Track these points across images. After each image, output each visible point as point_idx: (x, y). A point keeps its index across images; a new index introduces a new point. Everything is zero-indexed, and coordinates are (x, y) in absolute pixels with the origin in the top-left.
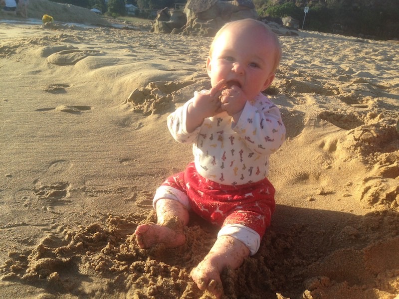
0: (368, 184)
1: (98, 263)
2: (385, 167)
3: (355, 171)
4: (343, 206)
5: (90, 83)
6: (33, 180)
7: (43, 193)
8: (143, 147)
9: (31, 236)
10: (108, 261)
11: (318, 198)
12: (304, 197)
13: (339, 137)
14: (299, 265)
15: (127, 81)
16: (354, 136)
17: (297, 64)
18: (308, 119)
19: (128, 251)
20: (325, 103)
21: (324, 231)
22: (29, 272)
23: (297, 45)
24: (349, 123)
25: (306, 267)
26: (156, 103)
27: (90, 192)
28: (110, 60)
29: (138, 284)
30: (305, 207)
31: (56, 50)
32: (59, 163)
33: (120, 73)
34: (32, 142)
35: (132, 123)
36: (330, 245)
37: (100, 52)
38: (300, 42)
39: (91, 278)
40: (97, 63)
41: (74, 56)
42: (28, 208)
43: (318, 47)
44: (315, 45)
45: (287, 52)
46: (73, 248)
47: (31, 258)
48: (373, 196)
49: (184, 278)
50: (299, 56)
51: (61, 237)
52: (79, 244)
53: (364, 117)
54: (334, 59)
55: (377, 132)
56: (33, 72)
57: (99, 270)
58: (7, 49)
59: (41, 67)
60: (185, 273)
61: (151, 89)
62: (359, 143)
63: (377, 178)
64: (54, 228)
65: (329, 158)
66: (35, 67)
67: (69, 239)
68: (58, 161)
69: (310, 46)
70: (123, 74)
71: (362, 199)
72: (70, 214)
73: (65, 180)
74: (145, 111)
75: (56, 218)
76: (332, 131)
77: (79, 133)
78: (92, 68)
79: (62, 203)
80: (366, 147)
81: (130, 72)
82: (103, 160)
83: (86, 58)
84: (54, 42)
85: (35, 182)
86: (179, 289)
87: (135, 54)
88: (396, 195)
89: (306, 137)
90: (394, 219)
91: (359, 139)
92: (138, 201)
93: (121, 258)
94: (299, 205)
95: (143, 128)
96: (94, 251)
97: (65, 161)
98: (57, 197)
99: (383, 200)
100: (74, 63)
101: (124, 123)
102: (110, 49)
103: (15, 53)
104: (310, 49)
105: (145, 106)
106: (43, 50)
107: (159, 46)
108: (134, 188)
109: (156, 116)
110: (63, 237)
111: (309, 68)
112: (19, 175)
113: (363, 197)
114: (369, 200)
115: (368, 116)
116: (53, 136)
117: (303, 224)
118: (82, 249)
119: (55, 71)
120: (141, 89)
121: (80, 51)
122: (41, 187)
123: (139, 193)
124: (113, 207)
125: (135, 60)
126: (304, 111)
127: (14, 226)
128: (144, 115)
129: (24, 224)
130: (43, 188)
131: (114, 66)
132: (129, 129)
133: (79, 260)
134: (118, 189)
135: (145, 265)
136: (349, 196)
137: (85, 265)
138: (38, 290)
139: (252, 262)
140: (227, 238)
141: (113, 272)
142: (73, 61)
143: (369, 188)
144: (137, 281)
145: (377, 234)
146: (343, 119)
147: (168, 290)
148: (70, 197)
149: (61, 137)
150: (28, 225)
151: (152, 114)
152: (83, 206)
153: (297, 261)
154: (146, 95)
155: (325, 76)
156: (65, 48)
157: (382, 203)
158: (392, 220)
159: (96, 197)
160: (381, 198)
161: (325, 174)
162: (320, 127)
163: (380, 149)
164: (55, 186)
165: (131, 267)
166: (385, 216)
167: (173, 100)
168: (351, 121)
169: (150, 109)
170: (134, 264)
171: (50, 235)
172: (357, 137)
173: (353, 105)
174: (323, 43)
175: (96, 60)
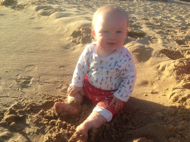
0: (174, 91)
1: (35, 119)
2: (185, 83)
3: (171, 83)
4: (160, 101)
5: (55, 26)
6: (16, 75)
7: (19, 81)
8: (72, 60)
9: (9, 103)
10: (40, 118)
11: (150, 95)
12: (143, 94)
13: (167, 64)
14: (130, 129)
15: (72, 26)
16: (175, 64)
17: (163, 18)
18: (154, 52)
19: (50, 114)
20: (167, 43)
21: (147, 113)
22: (3, 121)
23: (166, 7)
24: (176, 56)
25: (134, 130)
26: (83, 38)
27: (41, 82)
28: (66, 14)
29: (51, 131)
30: (142, 99)
31: (42, 8)
32: (31, 66)
33: (69, 21)
34: (21, 55)
35: (70, 47)
36: (148, 120)
37: (63, 10)
38: (168, 5)
39: (30, 126)
40: (60, 15)
41: (50, 11)
42: (11, 88)
43: (177, 9)
44: (176, 8)
45: (160, 11)
46: (26, 111)
47: (6, 114)
48: (175, 98)
49: (72, 130)
50: (165, 14)
51: (22, 104)
52: (29, 108)
53: (184, 53)
54: (183, 16)
55: (187, 63)
56: (31, 18)
57: (34, 122)
58: (20, 6)
59: (35, 16)
60: (74, 128)
61: (82, 30)
62: (177, 68)
63: (179, 88)
64: (20, 99)
65: (160, 74)
66: (32, 16)
67: (25, 105)
68: (31, 65)
69: (173, 8)
70: (71, 22)
71: (170, 98)
72: (29, 93)
73: (31, 75)
74: (77, 42)
75: (22, 95)
76: (165, 60)
77: (44, 51)
78: (57, 18)
79: (27, 87)
80: (179, 70)
81: (74, 21)
82: (52, 66)
83: (55, 13)
84: (43, 3)
85: (17, 75)
86: (69, 135)
87: (79, 11)
88: (187, 99)
89: (151, 62)
90: (183, 111)
91: (176, 66)
92: (62, 89)
93: (46, 117)
94: (139, 98)
95: (75, 50)
96: (35, 113)
97: (34, 65)
98: (25, 84)
99: (180, 100)
100: (49, 15)
101: (67, 47)
102: (69, 8)
103: (24, 8)
104: (173, 10)
105: (77, 39)
106: (36, 8)
107: (94, 6)
108: (62, 82)
109: (82, 44)
110: (23, 104)
111: (168, 21)
112: (11, 72)
113: (170, 97)
114: (173, 100)
115: (186, 53)
116: (32, 52)
117: (138, 108)
118: (30, 111)
119: (41, 18)
120: (77, 30)
121: (53, 9)
122: (19, 78)
123: (64, 84)
124: (50, 91)
125: (78, 14)
126: (154, 48)
127: (2, 97)
128: (77, 44)
129: (7, 97)
130: (20, 79)
131: (67, 17)
132: (68, 50)
133: (27, 116)
134: (55, 82)
135: (56, 122)
136: (165, 95)
137: (29, 119)
138: (5, 130)
139: (107, 125)
140: (96, 113)
141: (41, 124)
142: (49, 14)
143: (174, 93)
144: (51, 130)
145: (173, 118)
146: (173, 53)
147: (64, 136)
148: (31, 84)
149: (35, 53)
150: (9, 97)
151: (80, 43)
152: (36, 90)
153: (130, 127)
154: (79, 34)
155: (174, 27)
156: (47, 7)
157: (179, 102)
158: (182, 112)
159: (43, 85)
160: (179, 99)
161: (156, 83)
162: (159, 57)
163: (187, 72)
164: (26, 78)
165: (50, 123)
166: (179, 109)
167: (91, 37)
168: (177, 55)
169: (80, 41)
170: (52, 121)
171: (17, 103)
172: (176, 65)
173: (182, 45)
174: (180, 7)
175: (60, 14)
